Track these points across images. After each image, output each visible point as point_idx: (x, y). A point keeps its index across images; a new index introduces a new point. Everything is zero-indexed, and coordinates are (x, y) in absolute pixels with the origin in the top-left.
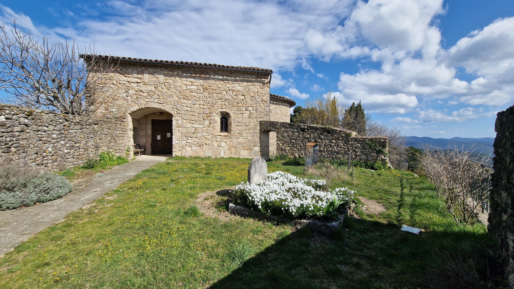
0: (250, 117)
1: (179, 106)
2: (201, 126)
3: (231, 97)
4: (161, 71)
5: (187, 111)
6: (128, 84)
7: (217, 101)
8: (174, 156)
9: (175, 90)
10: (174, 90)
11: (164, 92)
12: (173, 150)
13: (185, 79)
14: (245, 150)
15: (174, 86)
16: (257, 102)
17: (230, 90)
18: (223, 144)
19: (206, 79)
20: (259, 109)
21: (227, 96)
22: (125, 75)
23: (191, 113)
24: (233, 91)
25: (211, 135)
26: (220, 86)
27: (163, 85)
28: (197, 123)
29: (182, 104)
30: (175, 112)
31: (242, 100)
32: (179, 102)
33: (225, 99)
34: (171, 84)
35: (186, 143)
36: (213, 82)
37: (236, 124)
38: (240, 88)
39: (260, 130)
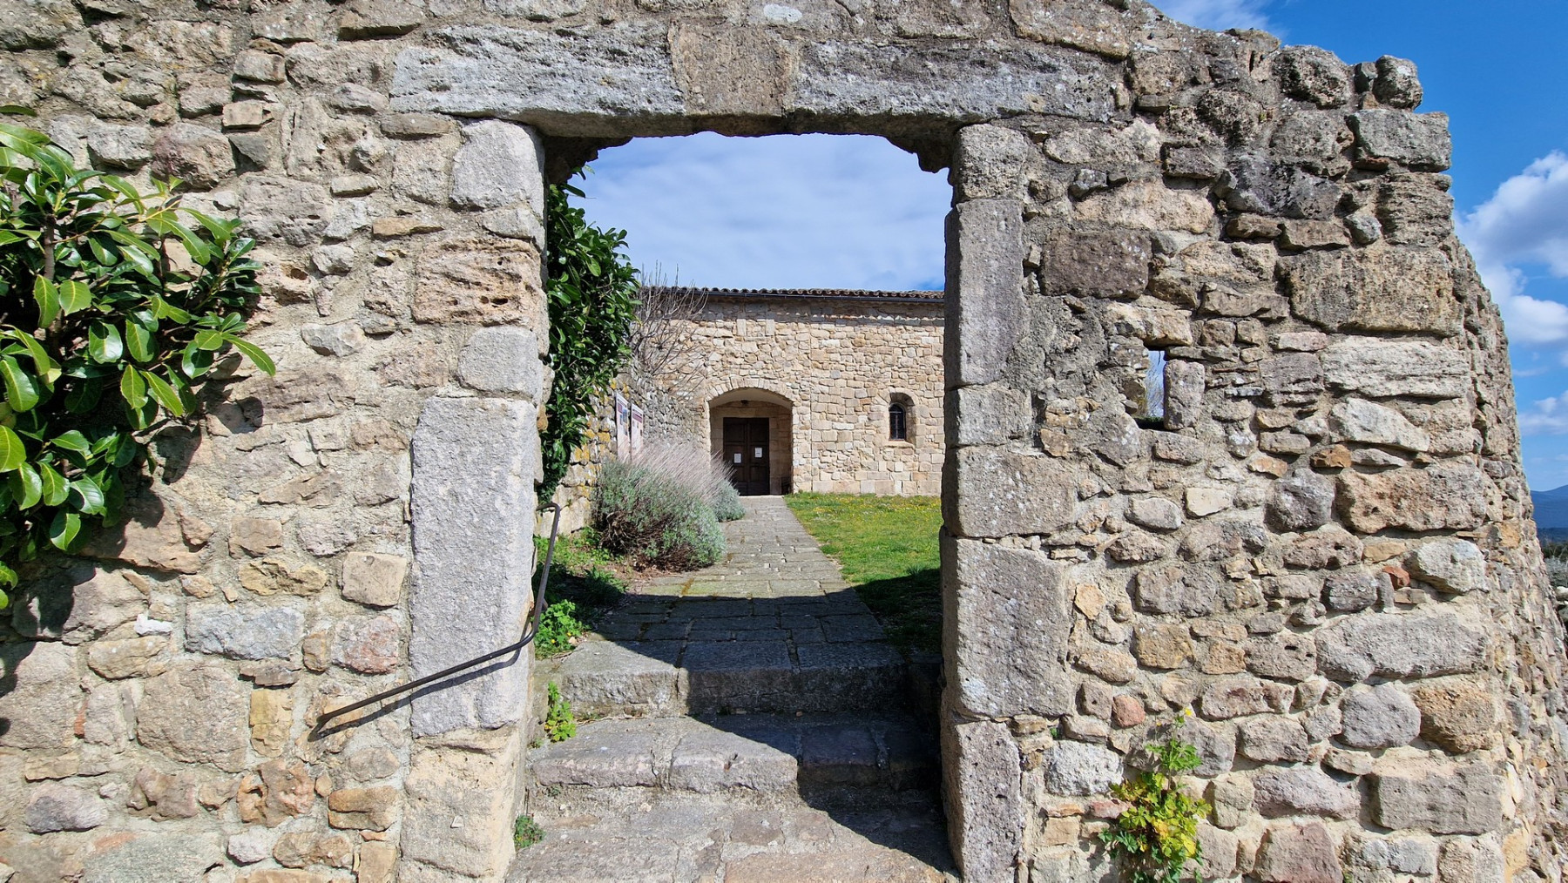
1: (805, 383)
2: (852, 426)
3: (912, 360)
4: (771, 310)
5: (822, 393)
6: (707, 342)
7: (883, 370)
8: (796, 491)
9: (797, 349)
10: (794, 349)
11: (776, 354)
12: (794, 479)
13: (816, 325)
15: (795, 342)
17: (909, 346)
18: (899, 466)
19: (858, 323)
21: (903, 359)
22: (701, 323)
23: (830, 399)
24: (917, 346)
25: (873, 446)
26: (889, 337)
27: (773, 339)
28: (841, 420)
29: (811, 379)
30: (798, 396)
31: (935, 367)
32: (805, 376)
33: (900, 366)
34: (790, 337)
35: (820, 464)
36: (874, 329)
37: (924, 421)
38: (931, 340)
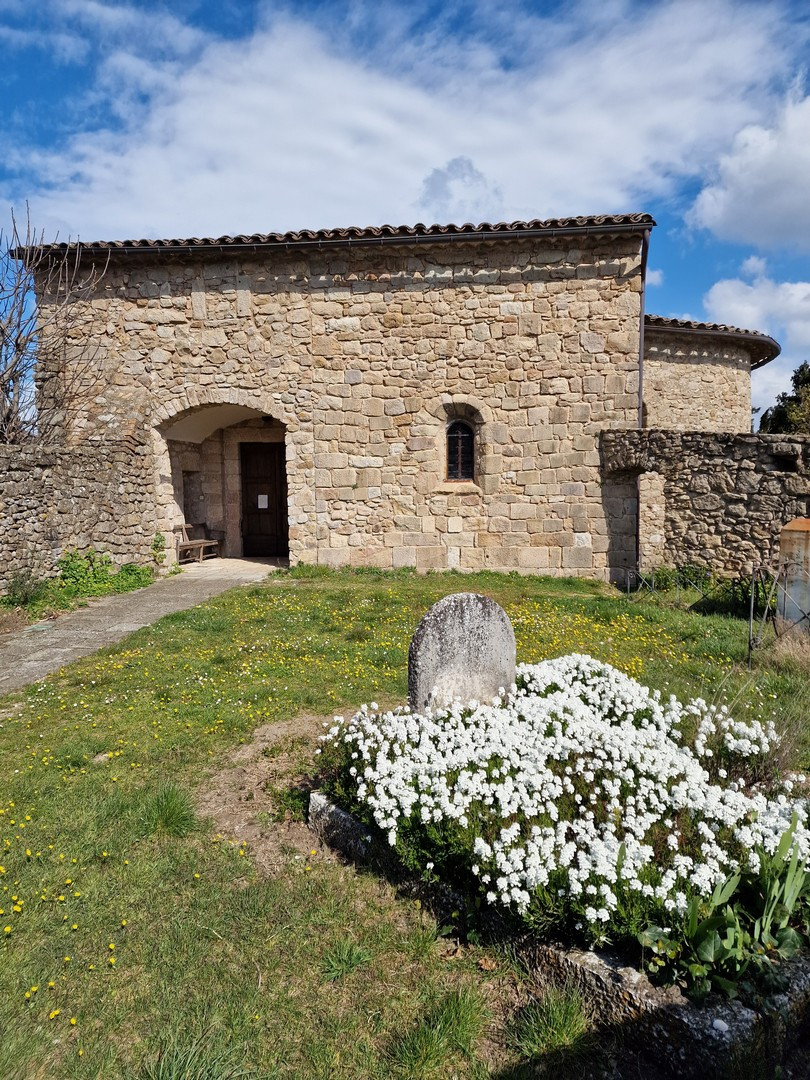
0: (557, 418)
1: (303, 392)
2: (380, 461)
3: (483, 344)
4: (242, 274)
5: (332, 408)
6: (148, 332)
7: (433, 366)
8: (293, 564)
9: (289, 337)
10: (285, 338)
11: (256, 347)
12: (291, 543)
13: (321, 295)
14: (537, 544)
15: (287, 325)
16: (587, 357)
17: (478, 320)
18: (455, 523)
19: (392, 286)
20: (598, 384)
21: (468, 345)
22: (139, 301)
23: (344, 417)
24: (492, 320)
25: (414, 492)
26: (444, 306)
27: (251, 322)
28: (363, 451)
29: (313, 386)
30: (293, 415)
31: (525, 355)
32: (303, 381)
33: (462, 357)
34: (277, 317)
35: (329, 521)
36: (418, 295)
37: (502, 449)
38: (518, 307)
39: (602, 468)
